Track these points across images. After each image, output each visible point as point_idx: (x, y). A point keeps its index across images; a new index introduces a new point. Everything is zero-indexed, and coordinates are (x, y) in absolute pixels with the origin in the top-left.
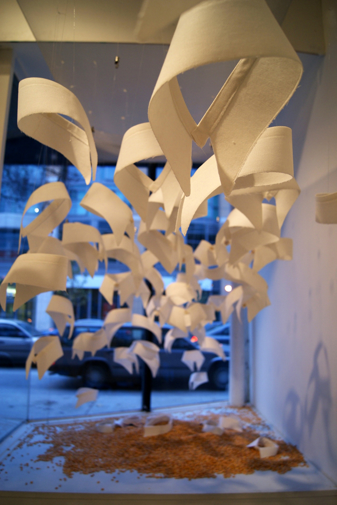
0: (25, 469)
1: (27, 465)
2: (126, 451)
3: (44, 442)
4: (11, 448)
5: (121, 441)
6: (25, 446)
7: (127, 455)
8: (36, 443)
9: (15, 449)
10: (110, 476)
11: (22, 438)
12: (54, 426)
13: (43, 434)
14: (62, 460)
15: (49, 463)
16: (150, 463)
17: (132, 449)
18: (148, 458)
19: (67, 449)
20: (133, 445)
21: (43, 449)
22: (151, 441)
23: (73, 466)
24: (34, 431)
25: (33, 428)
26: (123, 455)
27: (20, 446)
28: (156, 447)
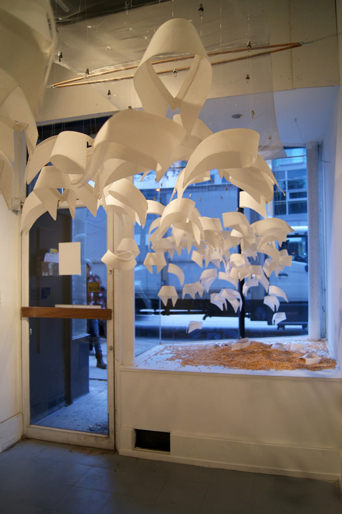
0: (159, 363)
1: (160, 361)
2: (220, 358)
3: (170, 353)
4: (151, 355)
5: (217, 353)
6: (159, 355)
7: (219, 359)
8: (165, 354)
9: (153, 356)
10: (207, 367)
11: (157, 351)
12: (177, 347)
13: (170, 350)
14: (181, 360)
15: (173, 361)
16: (232, 363)
17: (223, 356)
18: (231, 360)
19: (183, 357)
20: (224, 355)
21: (170, 356)
22: (235, 352)
23: (185, 362)
24: (164, 349)
25: (164, 347)
26: (217, 360)
27: (156, 354)
28: (238, 355)
